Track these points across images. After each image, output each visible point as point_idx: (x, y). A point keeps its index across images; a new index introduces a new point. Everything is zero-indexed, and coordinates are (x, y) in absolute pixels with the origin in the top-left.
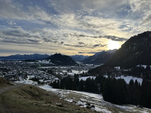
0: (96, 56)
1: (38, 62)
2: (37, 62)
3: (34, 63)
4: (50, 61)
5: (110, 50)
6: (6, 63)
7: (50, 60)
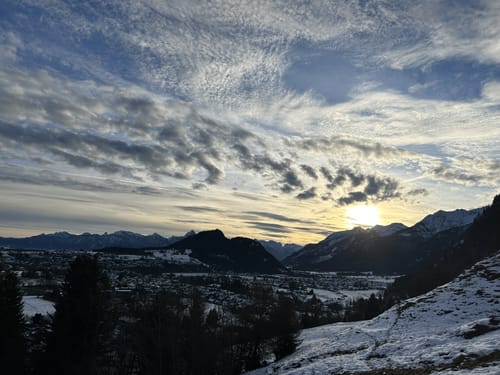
0: (331, 244)
1: (151, 255)
2: (149, 257)
3: (142, 259)
4: (190, 255)
5: (378, 226)
6: (47, 253)
7: (188, 251)
